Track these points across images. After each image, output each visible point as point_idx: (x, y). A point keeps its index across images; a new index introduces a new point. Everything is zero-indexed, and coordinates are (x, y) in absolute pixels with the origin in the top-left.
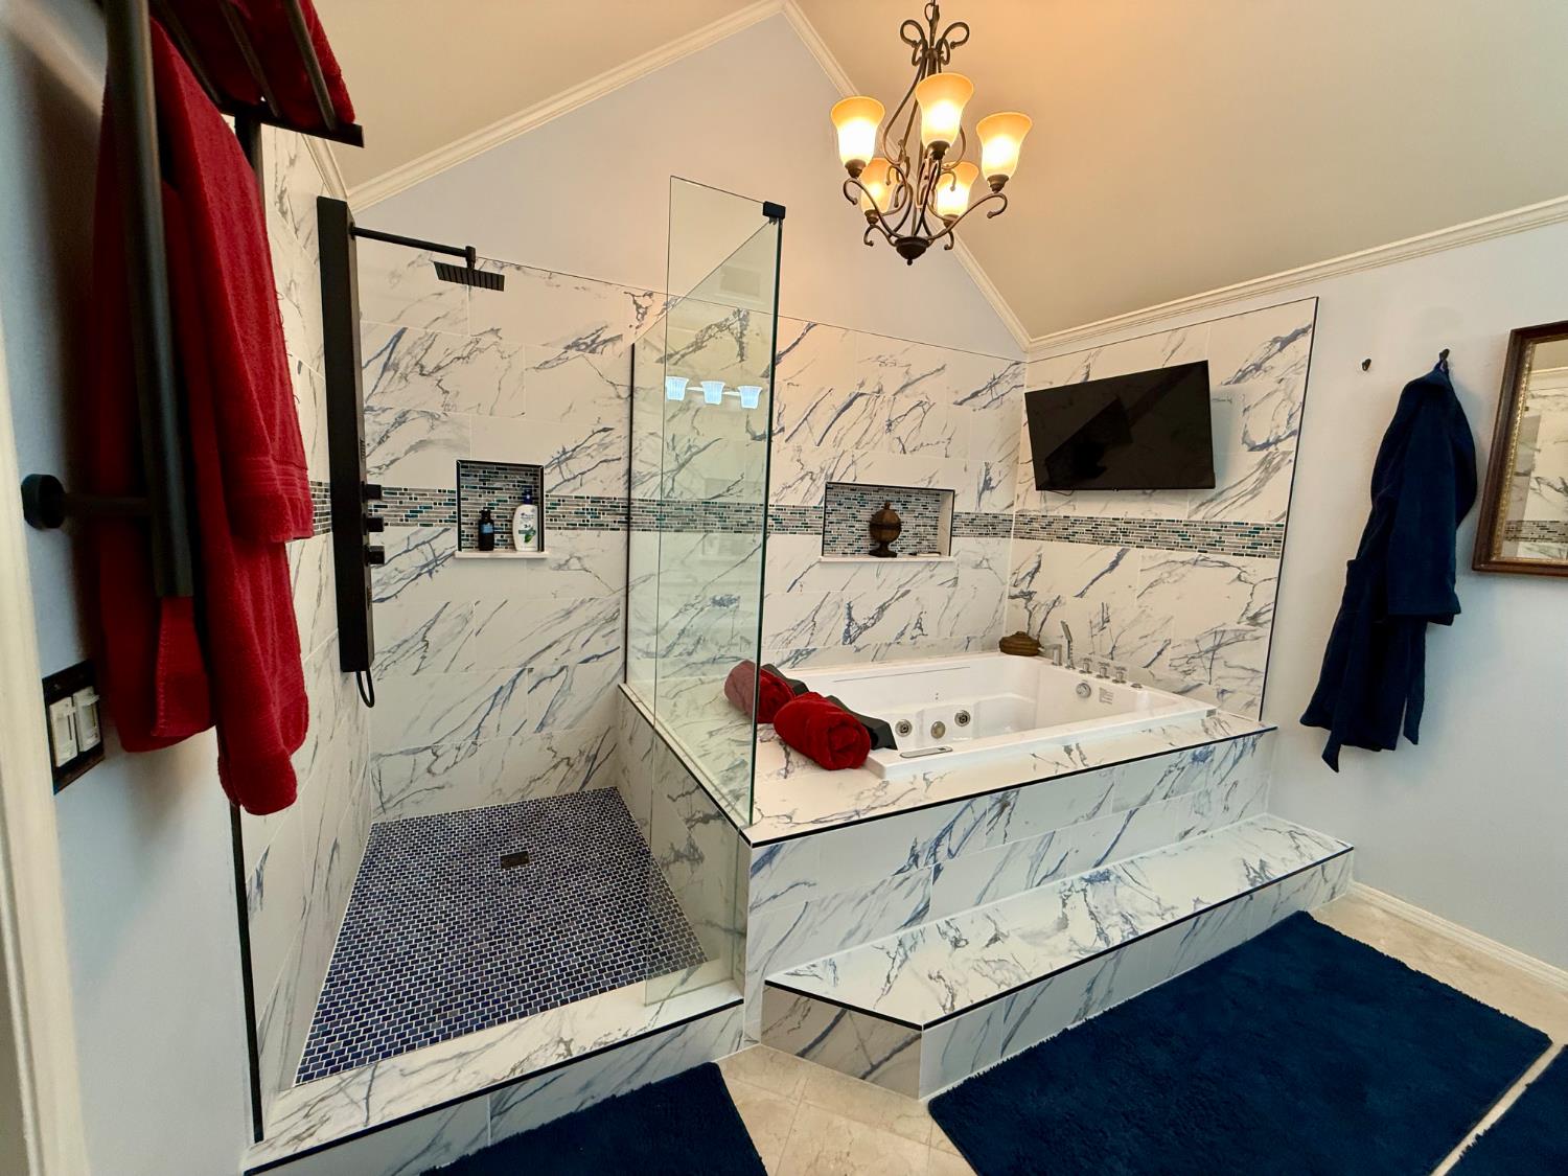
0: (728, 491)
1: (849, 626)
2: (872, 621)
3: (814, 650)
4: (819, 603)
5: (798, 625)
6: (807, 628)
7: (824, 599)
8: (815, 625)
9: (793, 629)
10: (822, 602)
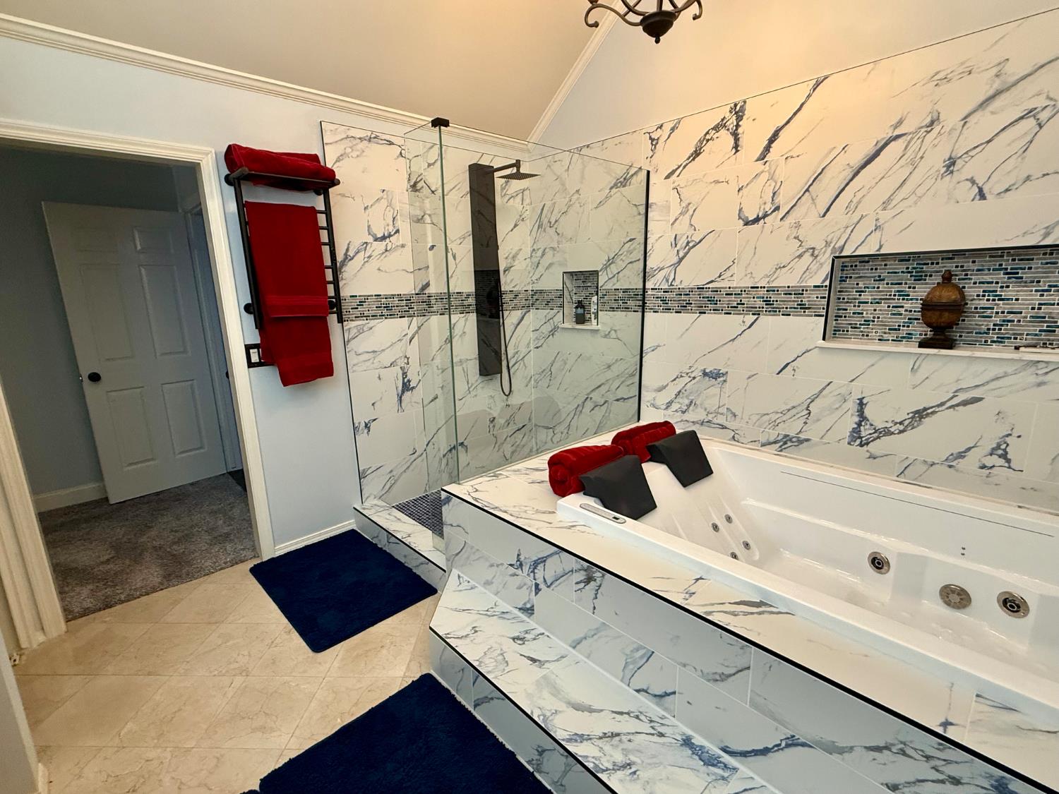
0: (720, 276)
1: (859, 424)
2: (901, 427)
3: (807, 440)
4: (816, 391)
5: (789, 410)
6: (799, 415)
7: (824, 389)
8: (809, 413)
9: (782, 413)
10: (821, 392)
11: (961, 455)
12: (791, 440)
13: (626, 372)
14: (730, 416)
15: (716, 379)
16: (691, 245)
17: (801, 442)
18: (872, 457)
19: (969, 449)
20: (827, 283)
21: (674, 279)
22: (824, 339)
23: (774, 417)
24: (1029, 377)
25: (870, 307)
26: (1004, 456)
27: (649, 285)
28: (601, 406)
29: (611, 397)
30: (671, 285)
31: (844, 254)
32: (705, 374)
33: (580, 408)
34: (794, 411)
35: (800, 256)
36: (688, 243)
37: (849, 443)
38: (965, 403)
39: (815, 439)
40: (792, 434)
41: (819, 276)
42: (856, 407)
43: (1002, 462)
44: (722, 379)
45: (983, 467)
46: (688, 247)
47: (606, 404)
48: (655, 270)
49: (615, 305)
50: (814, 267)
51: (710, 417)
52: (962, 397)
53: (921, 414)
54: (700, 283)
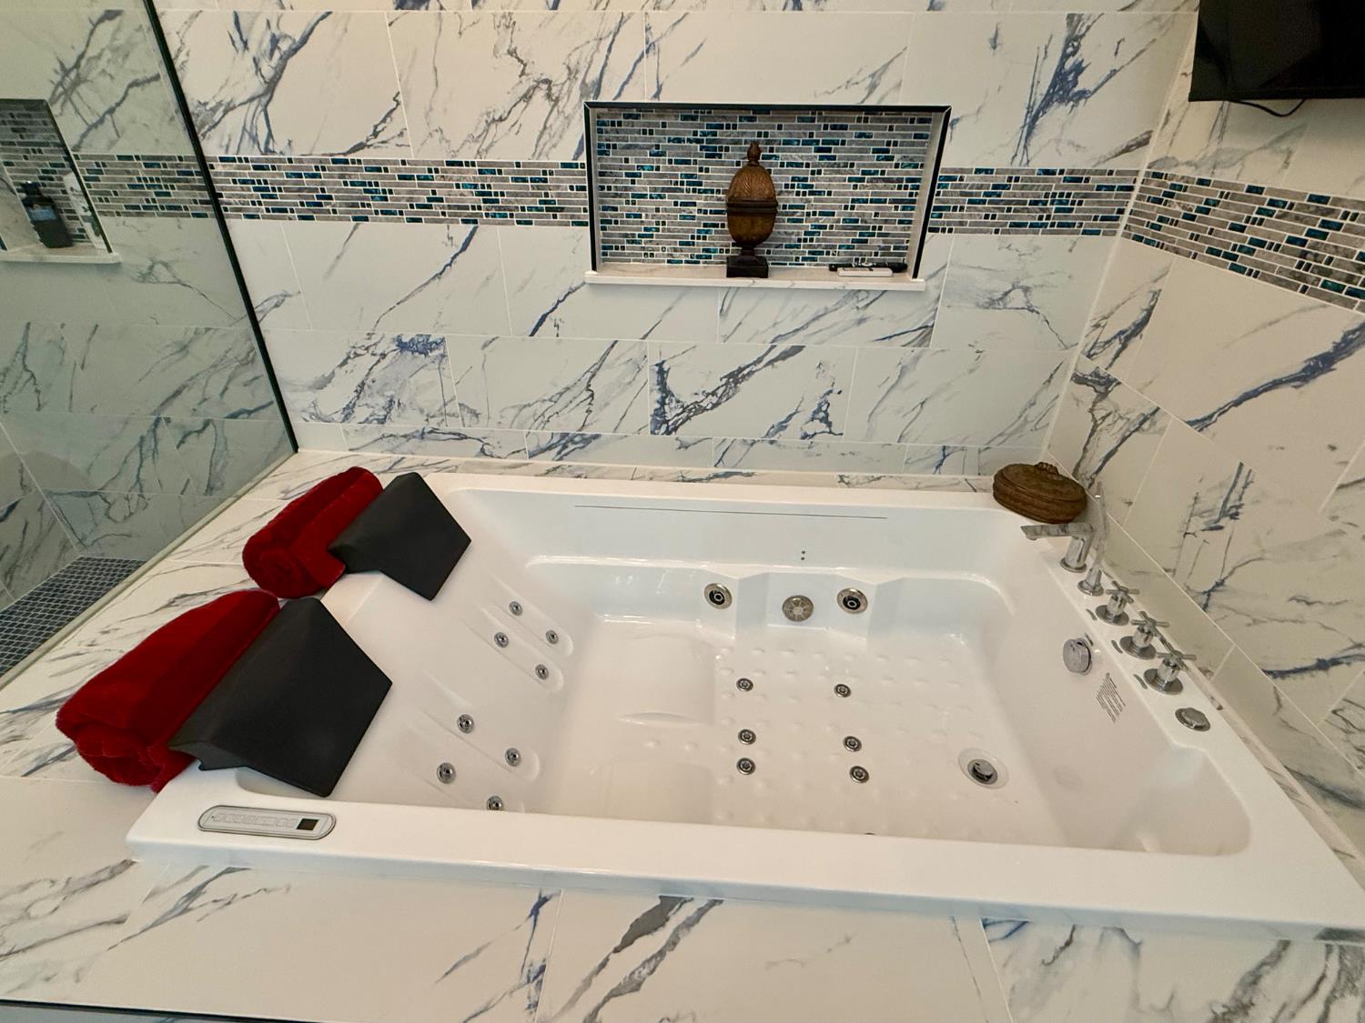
0: (375, 134)
1: (662, 403)
2: (715, 400)
3: (596, 437)
4: (596, 359)
5: (561, 394)
6: (578, 400)
7: (607, 353)
8: (592, 396)
9: (550, 400)
10: (603, 359)
11: (782, 426)
12: (572, 441)
13: (231, 356)
14: (467, 417)
15: (426, 354)
16: (284, 46)
17: (587, 441)
18: (684, 446)
19: (790, 417)
20: (583, 159)
21: (270, 135)
22: (594, 268)
23: (540, 408)
24: (849, 313)
25: (649, 205)
26: (825, 420)
27: (211, 149)
28: (199, 432)
29: (216, 413)
30: (267, 151)
31: (601, 99)
32: (402, 346)
33: (150, 443)
34: (567, 396)
35: (527, 97)
36: (275, 41)
37: (652, 433)
38: (785, 355)
39: (606, 434)
40: (572, 431)
41: (567, 144)
42: (655, 378)
43: (823, 427)
44: (436, 353)
45: (805, 436)
46: (277, 55)
47: (211, 427)
48: (214, 110)
49: (138, 200)
50: (556, 123)
51: (433, 423)
52: (782, 346)
53: (736, 378)
54: (339, 147)
